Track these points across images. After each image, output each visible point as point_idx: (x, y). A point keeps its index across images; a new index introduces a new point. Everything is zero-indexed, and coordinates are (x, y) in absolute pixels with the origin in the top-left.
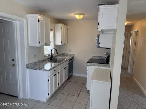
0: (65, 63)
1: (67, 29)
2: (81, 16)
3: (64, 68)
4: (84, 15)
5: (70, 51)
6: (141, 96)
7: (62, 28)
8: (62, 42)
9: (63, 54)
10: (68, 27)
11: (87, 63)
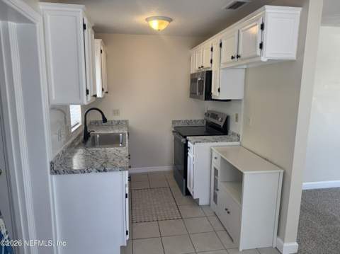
2: (165, 25)
4: (170, 20)
5: (116, 112)
7: (102, 51)
8: (103, 90)
9: (96, 122)
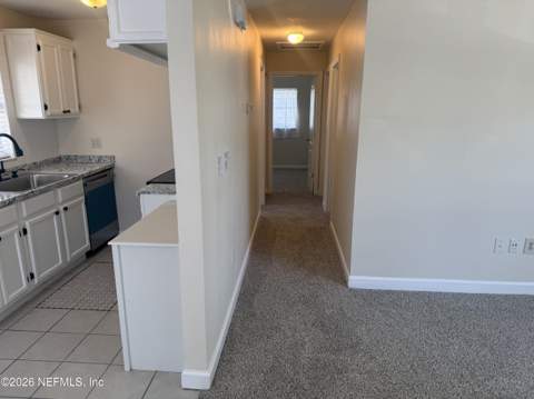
0: (59, 191)
1: (74, 55)
3: (57, 213)
5: (97, 143)
6: (331, 282)
7: (39, 48)
8: (46, 108)
9: (68, 158)
10: (75, 44)
11: (148, 183)
